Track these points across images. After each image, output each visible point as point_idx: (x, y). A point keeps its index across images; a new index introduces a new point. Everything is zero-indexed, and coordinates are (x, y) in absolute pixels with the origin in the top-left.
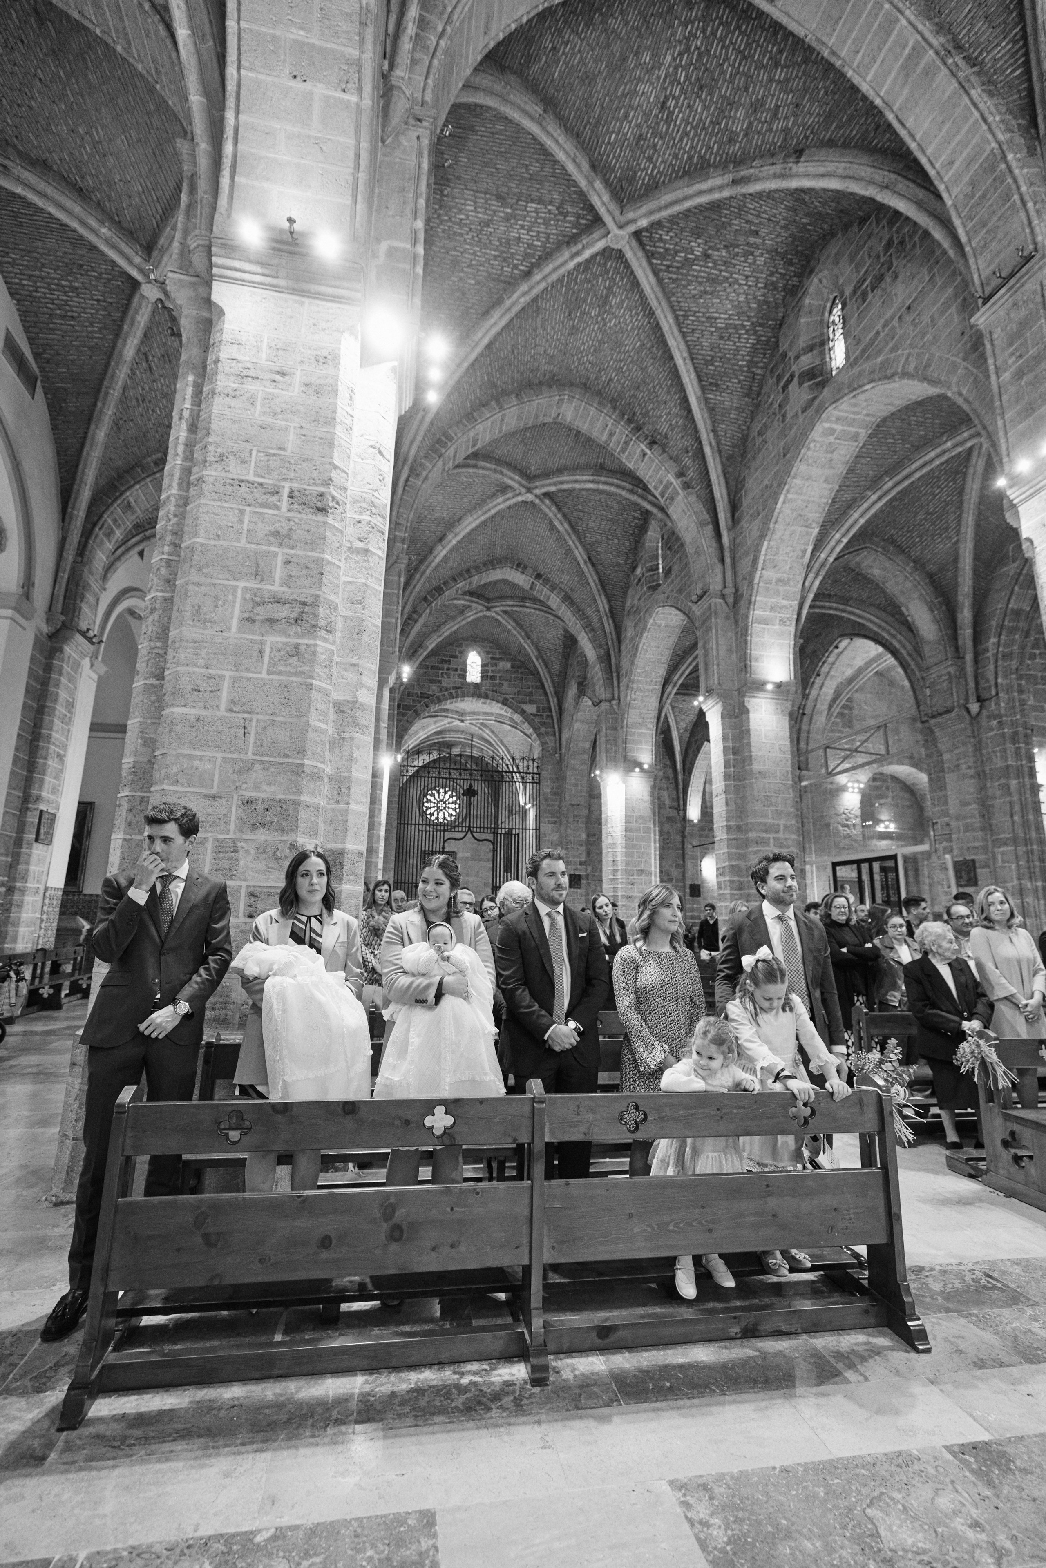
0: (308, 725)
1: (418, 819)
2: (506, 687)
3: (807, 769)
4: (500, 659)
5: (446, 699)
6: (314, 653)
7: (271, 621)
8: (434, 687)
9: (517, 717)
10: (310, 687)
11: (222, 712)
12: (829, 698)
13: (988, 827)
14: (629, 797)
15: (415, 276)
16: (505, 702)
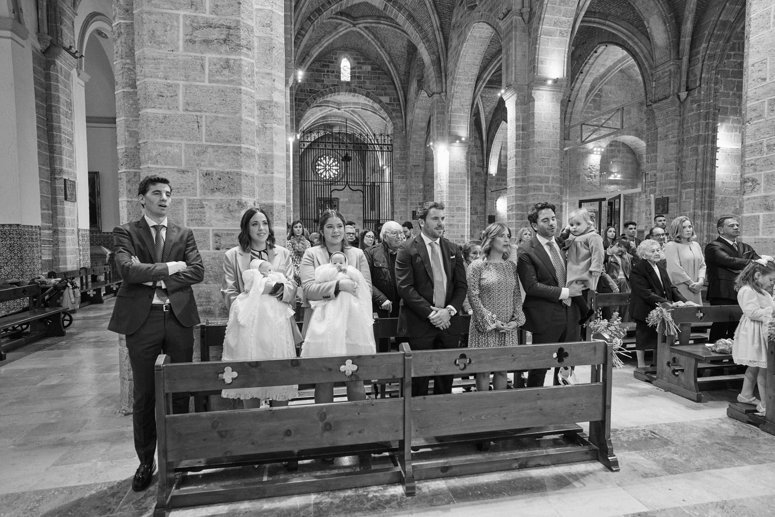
0: (241, 119)
1: (313, 177)
2: (368, 84)
3: (569, 140)
4: (364, 63)
5: (327, 94)
6: (240, 66)
7: (207, 42)
8: (319, 85)
9: (377, 106)
10: (240, 91)
11: (181, 111)
12: (587, 89)
13: (680, 176)
14: (452, 160)
16: (367, 95)
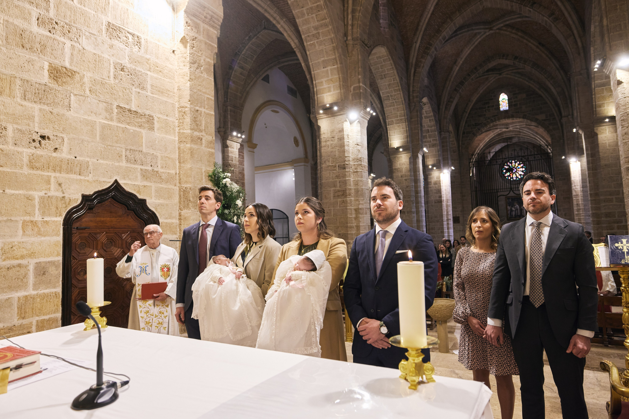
2: (524, 108)
4: (519, 93)
7: (338, 196)
8: (482, 119)
15: (360, 93)
16: (524, 117)
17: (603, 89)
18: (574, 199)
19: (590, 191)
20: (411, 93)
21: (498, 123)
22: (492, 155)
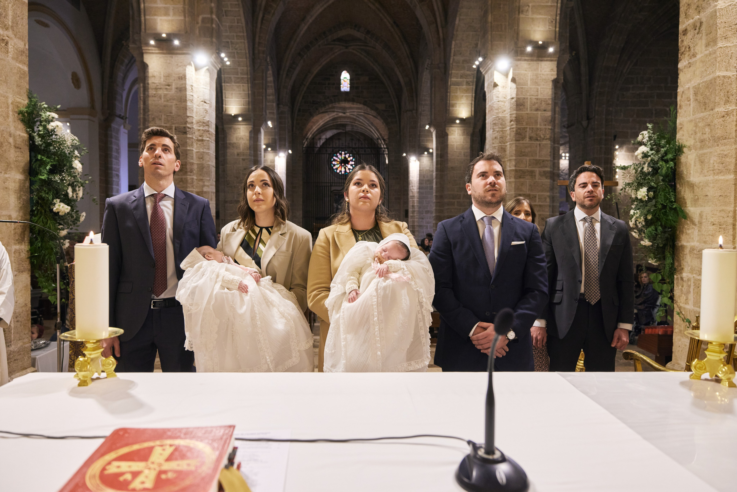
2: (365, 93)
4: (362, 75)
5: (332, 102)
8: (320, 96)
9: (373, 113)
14: (421, 169)
15: (213, 28)
16: (365, 104)
17: (457, 88)
18: (411, 200)
19: (436, 193)
20: (256, 46)
21: (337, 105)
22: (322, 142)
